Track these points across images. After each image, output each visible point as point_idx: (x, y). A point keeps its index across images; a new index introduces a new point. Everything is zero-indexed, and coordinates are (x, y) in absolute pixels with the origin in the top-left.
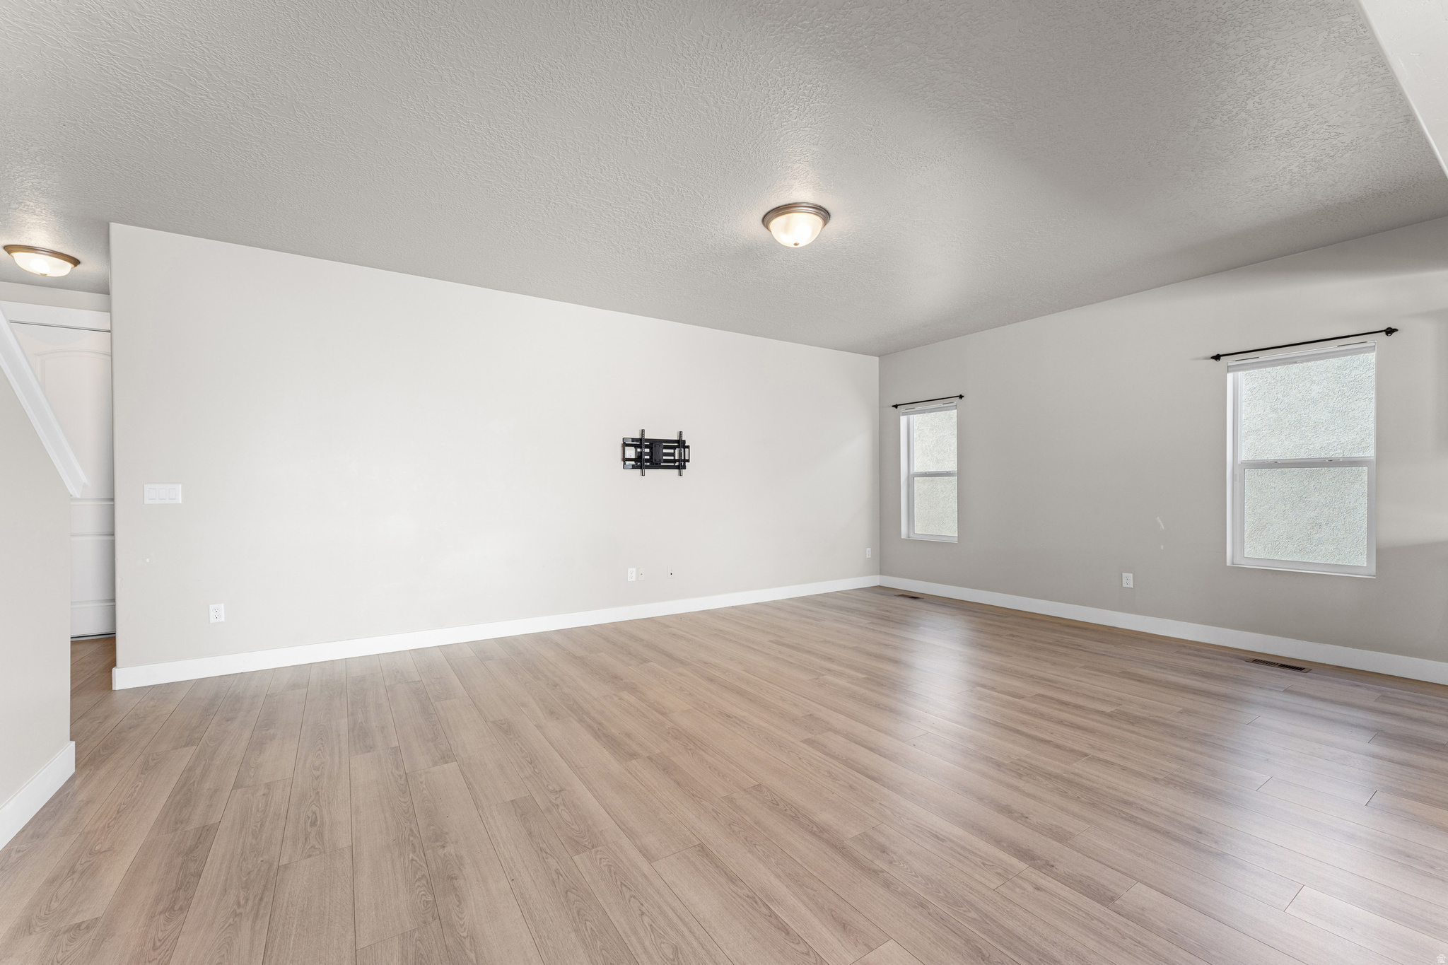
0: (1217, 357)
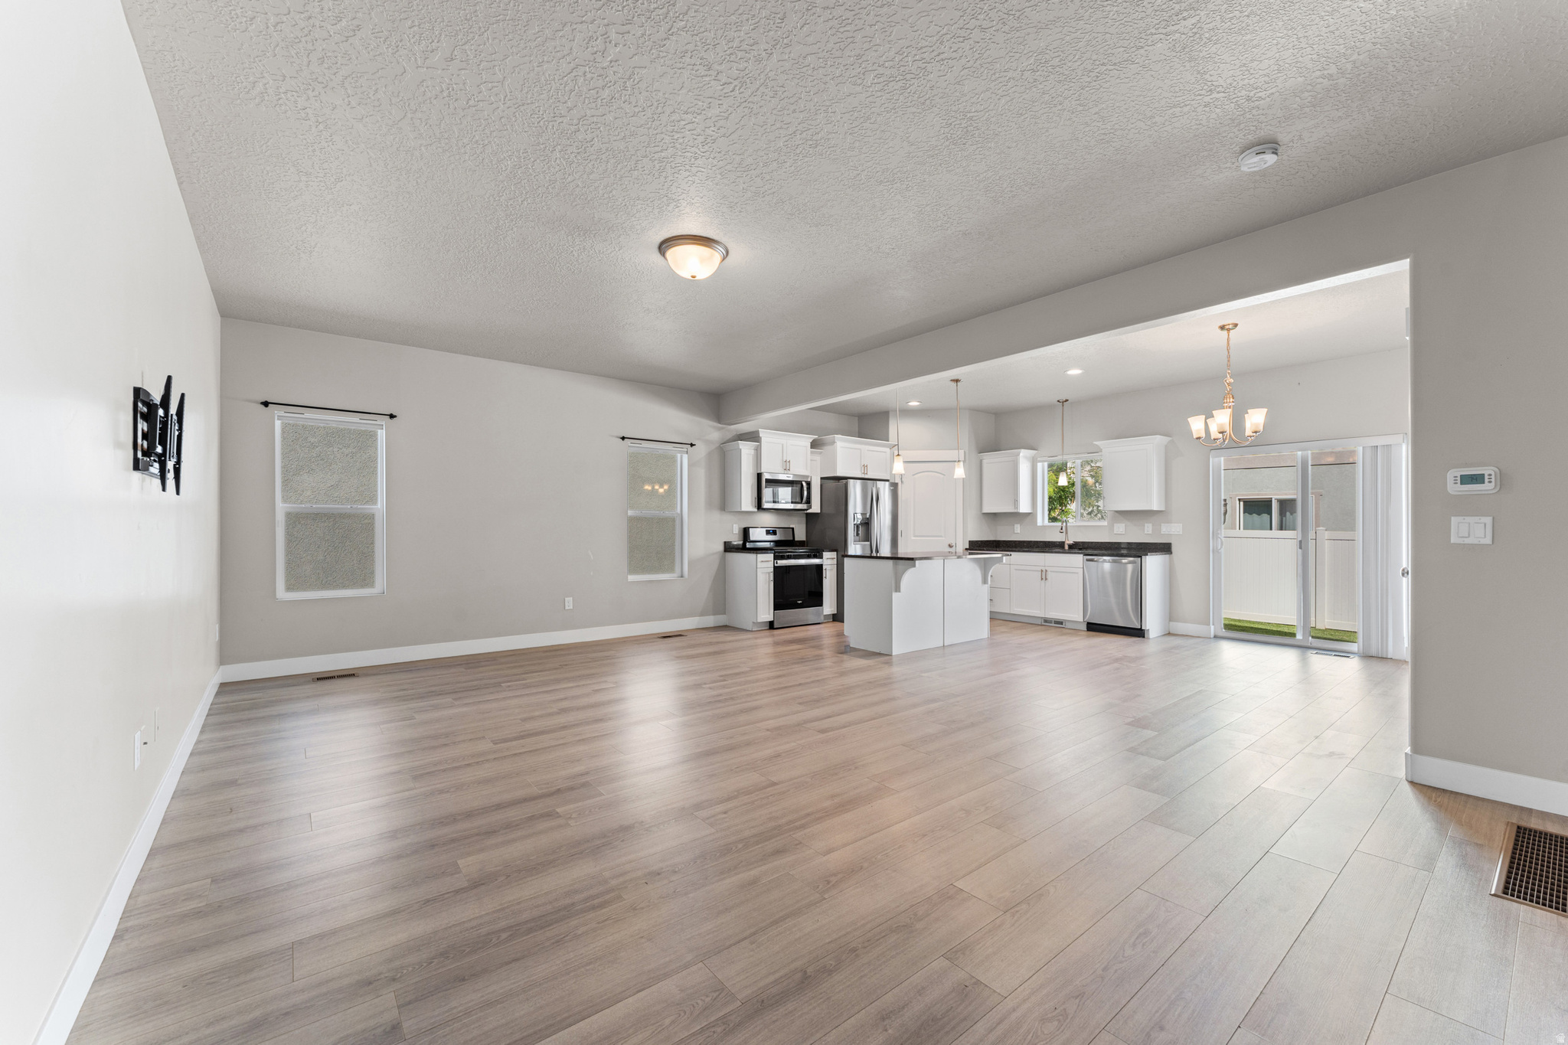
0: (623, 438)
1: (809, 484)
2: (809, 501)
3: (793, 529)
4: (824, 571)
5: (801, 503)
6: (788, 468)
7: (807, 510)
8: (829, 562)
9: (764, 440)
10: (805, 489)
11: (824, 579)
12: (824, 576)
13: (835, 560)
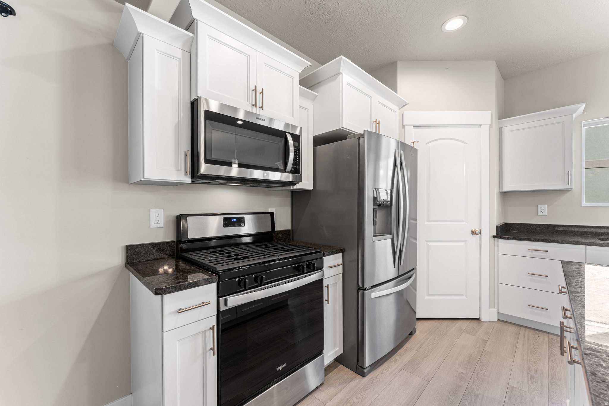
1: (297, 138)
2: (297, 169)
3: (272, 214)
4: (325, 290)
5: (284, 171)
6: (259, 104)
7: (293, 184)
8: (333, 271)
9: (201, 28)
10: (291, 148)
11: (325, 303)
12: (325, 297)
13: (341, 267)
